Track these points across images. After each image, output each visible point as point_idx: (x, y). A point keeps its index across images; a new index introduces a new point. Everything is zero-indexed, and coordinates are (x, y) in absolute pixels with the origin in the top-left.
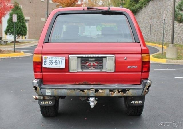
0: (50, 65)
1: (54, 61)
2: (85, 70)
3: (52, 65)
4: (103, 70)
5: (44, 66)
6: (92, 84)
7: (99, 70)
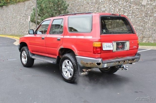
0: (106, 48)
1: (108, 46)
2: (118, 51)
3: (107, 48)
4: (124, 50)
5: (104, 49)
6: (119, 58)
7: (123, 50)
